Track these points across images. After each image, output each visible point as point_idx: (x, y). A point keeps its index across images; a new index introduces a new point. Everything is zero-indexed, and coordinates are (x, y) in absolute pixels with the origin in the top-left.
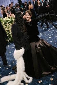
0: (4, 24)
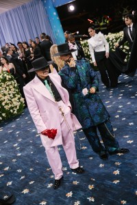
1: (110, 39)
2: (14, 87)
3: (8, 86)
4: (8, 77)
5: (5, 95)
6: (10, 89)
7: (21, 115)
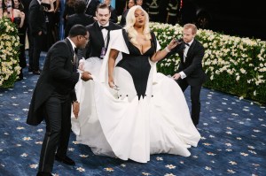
1: (176, 33)
3: (4, 41)
6: (5, 47)
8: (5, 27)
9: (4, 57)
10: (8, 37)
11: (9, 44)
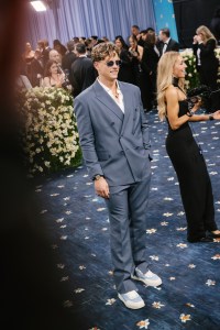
0: (29, 107)
2: (72, 118)
3: (62, 113)
4: (63, 97)
5: (54, 129)
7: (76, 168)
8: (60, 98)
9: (65, 132)
10: (65, 109)
11: (67, 116)
